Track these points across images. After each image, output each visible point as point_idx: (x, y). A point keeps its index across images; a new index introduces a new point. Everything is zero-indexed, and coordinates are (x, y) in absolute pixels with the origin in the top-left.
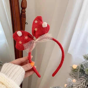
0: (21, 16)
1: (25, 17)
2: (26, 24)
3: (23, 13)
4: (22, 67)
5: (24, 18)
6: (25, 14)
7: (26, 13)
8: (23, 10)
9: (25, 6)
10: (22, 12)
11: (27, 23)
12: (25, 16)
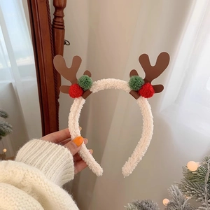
0: (53, 27)
1: (63, 29)
2: (65, 44)
3: (57, 20)
4: (66, 149)
5: (61, 30)
6: (63, 22)
7: (64, 18)
8: (57, 13)
9: (62, 3)
10: (56, 17)
11: (67, 43)
12: (63, 25)
